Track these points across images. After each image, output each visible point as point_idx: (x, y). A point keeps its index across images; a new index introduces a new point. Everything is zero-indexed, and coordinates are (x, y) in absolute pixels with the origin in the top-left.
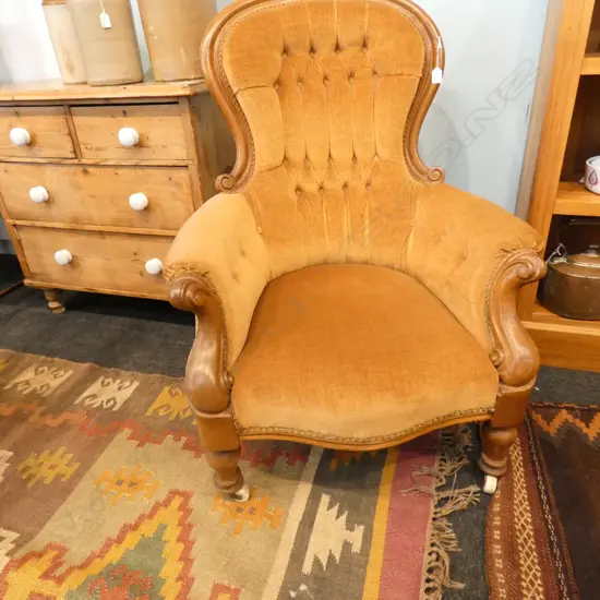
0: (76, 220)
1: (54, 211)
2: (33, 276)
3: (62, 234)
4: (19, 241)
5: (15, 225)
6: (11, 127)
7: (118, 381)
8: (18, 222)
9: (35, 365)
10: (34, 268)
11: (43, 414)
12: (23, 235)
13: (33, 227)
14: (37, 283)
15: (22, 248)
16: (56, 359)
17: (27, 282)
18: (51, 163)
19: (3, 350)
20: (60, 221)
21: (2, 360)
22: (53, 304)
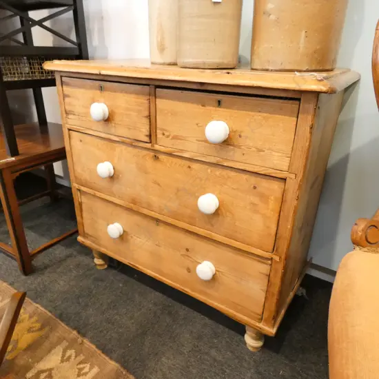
0: (134, 201)
1: (116, 187)
2: (85, 235)
4: (80, 204)
5: (79, 190)
6: (93, 101)
8: (83, 189)
9: (65, 344)
10: (88, 229)
12: (84, 199)
13: (94, 196)
14: (88, 242)
15: (81, 210)
16: (85, 340)
17: (80, 238)
18: (123, 143)
19: (43, 309)
20: (119, 198)
21: (38, 325)
22: (98, 261)
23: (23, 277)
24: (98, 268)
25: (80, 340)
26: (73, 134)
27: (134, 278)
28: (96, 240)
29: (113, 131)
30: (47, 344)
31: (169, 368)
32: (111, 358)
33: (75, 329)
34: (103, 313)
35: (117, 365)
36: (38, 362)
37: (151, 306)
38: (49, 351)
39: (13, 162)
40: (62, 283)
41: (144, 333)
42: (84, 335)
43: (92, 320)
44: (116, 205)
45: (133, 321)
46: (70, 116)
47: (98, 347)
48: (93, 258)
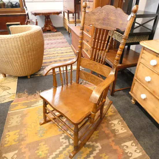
0: (154, 92)
1: (149, 85)
2: (132, 92)
3: (147, 91)
4: (134, 84)
5: (136, 80)
7: (136, 147)
8: (137, 80)
9: (119, 120)
10: (134, 91)
11: (113, 141)
12: (136, 83)
13: (140, 84)
14: (132, 95)
16: (124, 122)
17: (130, 92)
18: (157, 74)
19: (115, 108)
20: (149, 88)
21: (113, 111)
22: (133, 101)
23: (111, 96)
24: (132, 103)
25: (123, 121)
26: (141, 64)
27: (143, 111)
28: (135, 95)
29: (156, 69)
30: (114, 117)
31: (147, 142)
32: (130, 130)
33: (122, 117)
34: (131, 117)
35: (132, 133)
36: (112, 120)
37: (146, 123)
38: (115, 119)
39: (120, 66)
40: (121, 103)
41: (142, 129)
42: (124, 120)
43: (127, 117)
44: (147, 90)
45: (139, 124)
46: (142, 59)
47: (127, 125)
48: (131, 99)
